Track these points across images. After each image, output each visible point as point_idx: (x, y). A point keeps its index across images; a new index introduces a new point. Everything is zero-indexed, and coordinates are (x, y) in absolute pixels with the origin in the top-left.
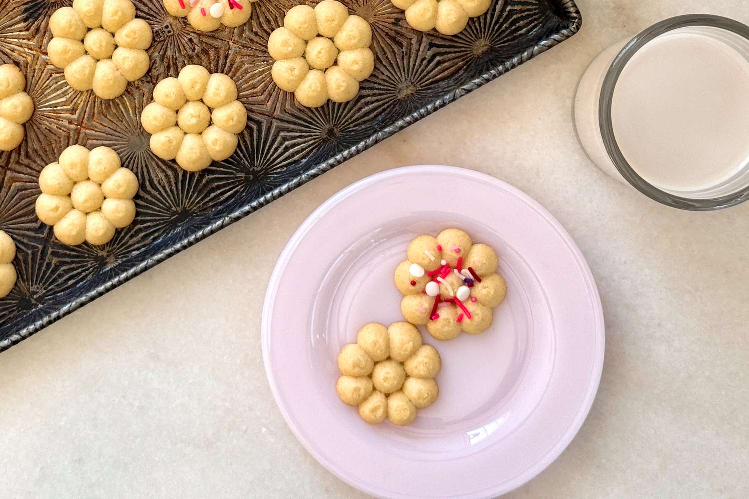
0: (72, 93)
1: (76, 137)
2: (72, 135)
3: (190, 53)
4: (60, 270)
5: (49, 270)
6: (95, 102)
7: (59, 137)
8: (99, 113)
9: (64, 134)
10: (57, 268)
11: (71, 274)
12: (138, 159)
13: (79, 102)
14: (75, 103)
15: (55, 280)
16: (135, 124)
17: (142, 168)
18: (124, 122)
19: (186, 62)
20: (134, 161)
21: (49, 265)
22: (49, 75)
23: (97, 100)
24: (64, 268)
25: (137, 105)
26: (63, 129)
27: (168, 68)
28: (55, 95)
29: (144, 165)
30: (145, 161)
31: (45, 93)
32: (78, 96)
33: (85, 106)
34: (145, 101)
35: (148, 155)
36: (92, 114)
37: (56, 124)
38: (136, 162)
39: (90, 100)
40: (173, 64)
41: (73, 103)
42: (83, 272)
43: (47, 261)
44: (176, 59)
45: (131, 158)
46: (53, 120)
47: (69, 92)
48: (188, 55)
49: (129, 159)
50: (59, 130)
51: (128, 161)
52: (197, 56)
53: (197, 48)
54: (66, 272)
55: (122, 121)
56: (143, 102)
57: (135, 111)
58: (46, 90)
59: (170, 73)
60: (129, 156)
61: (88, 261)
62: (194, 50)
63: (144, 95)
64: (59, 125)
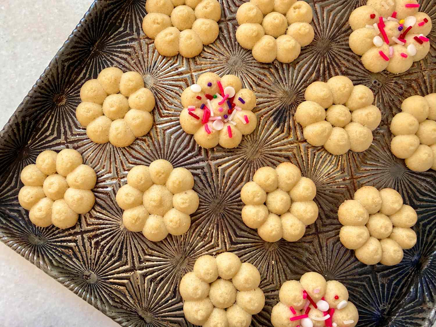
0: (335, 159)
1: (353, 187)
2: (350, 187)
3: (400, 91)
4: (393, 285)
5: (385, 289)
6: (354, 157)
7: (342, 194)
8: (360, 163)
9: (344, 189)
10: (390, 285)
11: (402, 284)
12: (402, 181)
13: (343, 162)
14: (341, 165)
15: (393, 294)
16: (388, 158)
17: (408, 185)
18: (381, 161)
19: (400, 99)
20: (401, 183)
21: (383, 285)
22: (313, 155)
23: (354, 155)
24: (394, 282)
25: (384, 145)
26: (341, 186)
27: (391, 108)
28: (324, 166)
29: (408, 183)
30: (408, 180)
31: (317, 168)
32: (340, 158)
33: (349, 164)
34: (387, 139)
35: (407, 175)
36: (356, 166)
37: (335, 185)
38: (402, 184)
39: (350, 158)
40: (393, 104)
41: (340, 166)
42: (408, 278)
43: (380, 283)
44: (393, 100)
45: (398, 183)
46: (331, 184)
47: (333, 159)
48: (399, 94)
49: (397, 184)
50: (339, 188)
51: (396, 186)
52: (406, 91)
53: (402, 86)
54: (397, 284)
55: (379, 161)
56: (386, 140)
57: (384, 149)
58: (317, 166)
59: (394, 112)
60: (395, 182)
61: (408, 269)
62: (401, 88)
63: (384, 136)
64: (337, 185)
